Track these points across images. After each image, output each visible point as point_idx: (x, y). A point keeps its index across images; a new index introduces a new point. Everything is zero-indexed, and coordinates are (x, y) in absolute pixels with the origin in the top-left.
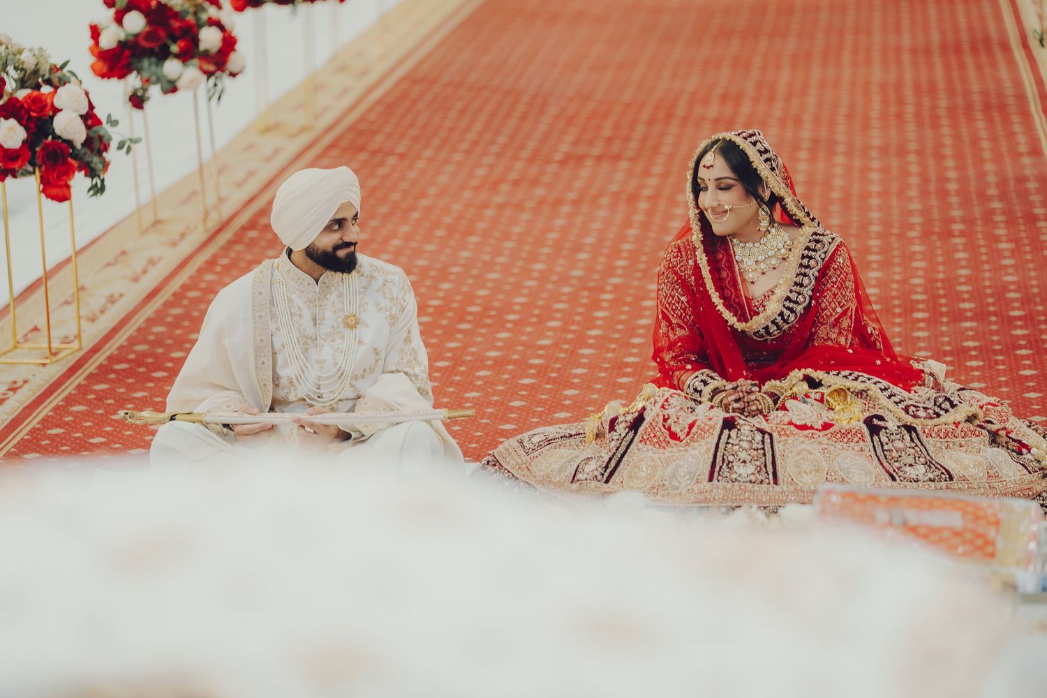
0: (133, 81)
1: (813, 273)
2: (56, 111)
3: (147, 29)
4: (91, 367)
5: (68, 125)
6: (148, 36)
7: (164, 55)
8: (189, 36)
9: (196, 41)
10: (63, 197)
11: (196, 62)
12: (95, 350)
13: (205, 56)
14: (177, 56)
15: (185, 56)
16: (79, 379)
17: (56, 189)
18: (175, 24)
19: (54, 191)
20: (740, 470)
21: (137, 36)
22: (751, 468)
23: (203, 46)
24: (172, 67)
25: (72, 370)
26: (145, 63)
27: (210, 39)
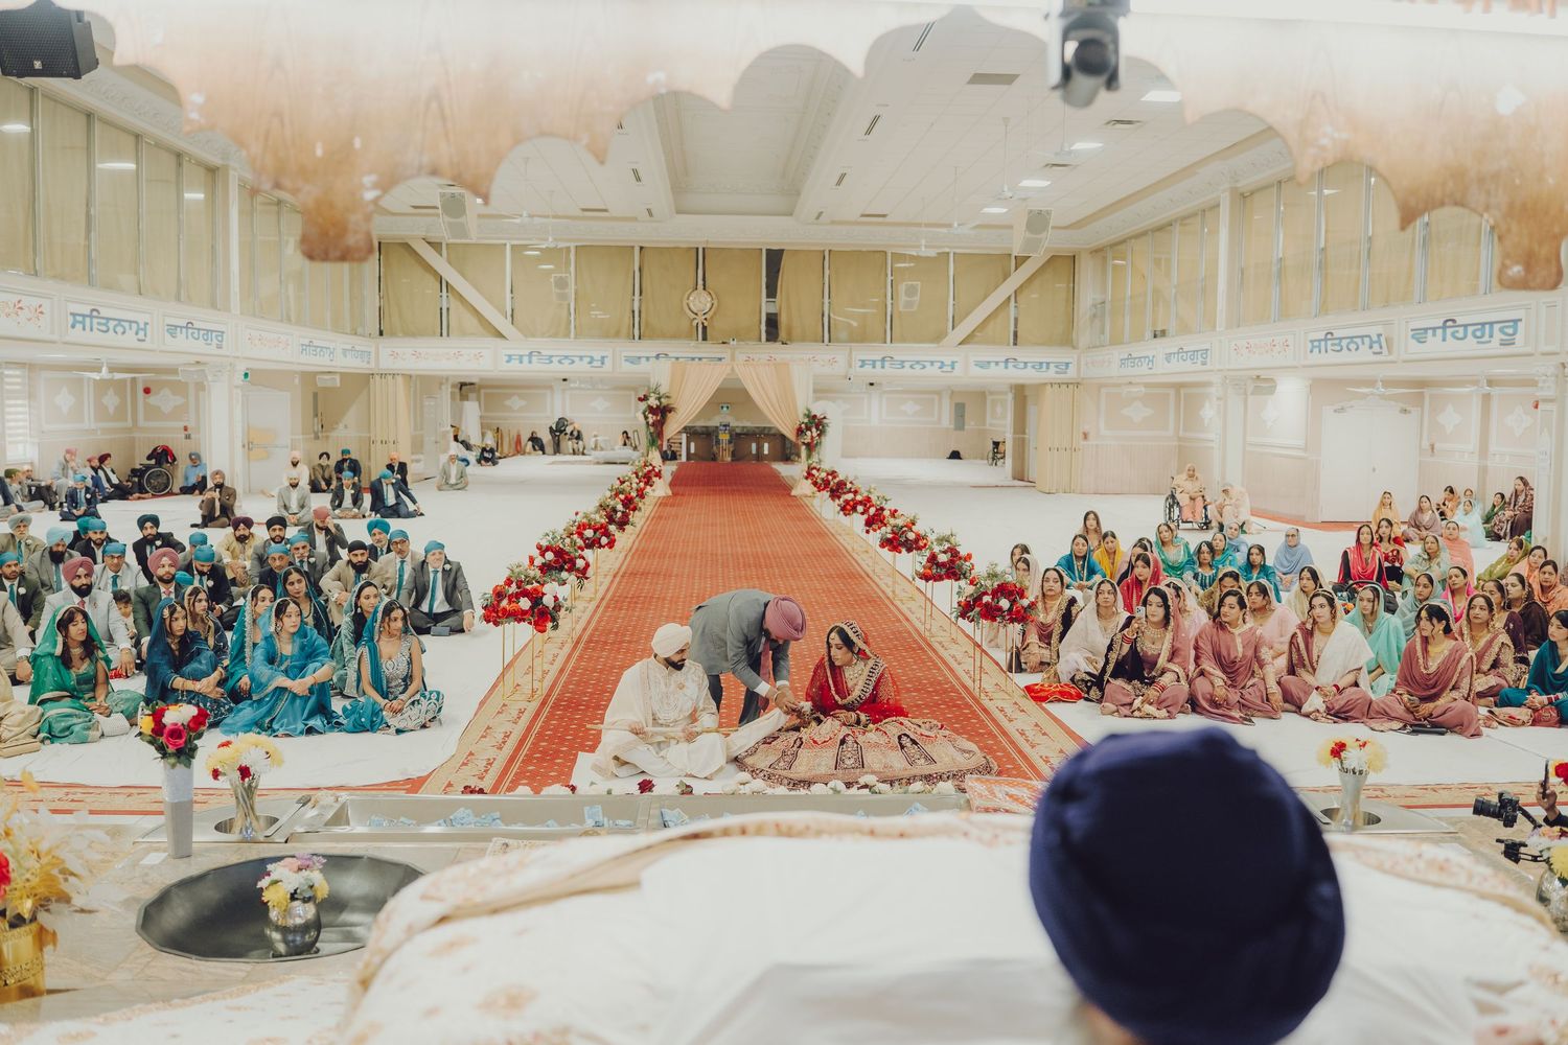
1: (873, 679)
2: (544, 594)
4: (551, 702)
5: (548, 601)
6: (556, 562)
7: (561, 569)
8: (572, 562)
9: (574, 564)
10: (543, 631)
11: (574, 573)
12: (548, 695)
13: (578, 570)
14: (566, 570)
15: (569, 570)
16: (547, 709)
17: (540, 627)
19: (541, 628)
20: (848, 762)
22: (852, 761)
23: (577, 567)
24: (564, 575)
25: (543, 704)
26: (554, 571)
27: (580, 563)
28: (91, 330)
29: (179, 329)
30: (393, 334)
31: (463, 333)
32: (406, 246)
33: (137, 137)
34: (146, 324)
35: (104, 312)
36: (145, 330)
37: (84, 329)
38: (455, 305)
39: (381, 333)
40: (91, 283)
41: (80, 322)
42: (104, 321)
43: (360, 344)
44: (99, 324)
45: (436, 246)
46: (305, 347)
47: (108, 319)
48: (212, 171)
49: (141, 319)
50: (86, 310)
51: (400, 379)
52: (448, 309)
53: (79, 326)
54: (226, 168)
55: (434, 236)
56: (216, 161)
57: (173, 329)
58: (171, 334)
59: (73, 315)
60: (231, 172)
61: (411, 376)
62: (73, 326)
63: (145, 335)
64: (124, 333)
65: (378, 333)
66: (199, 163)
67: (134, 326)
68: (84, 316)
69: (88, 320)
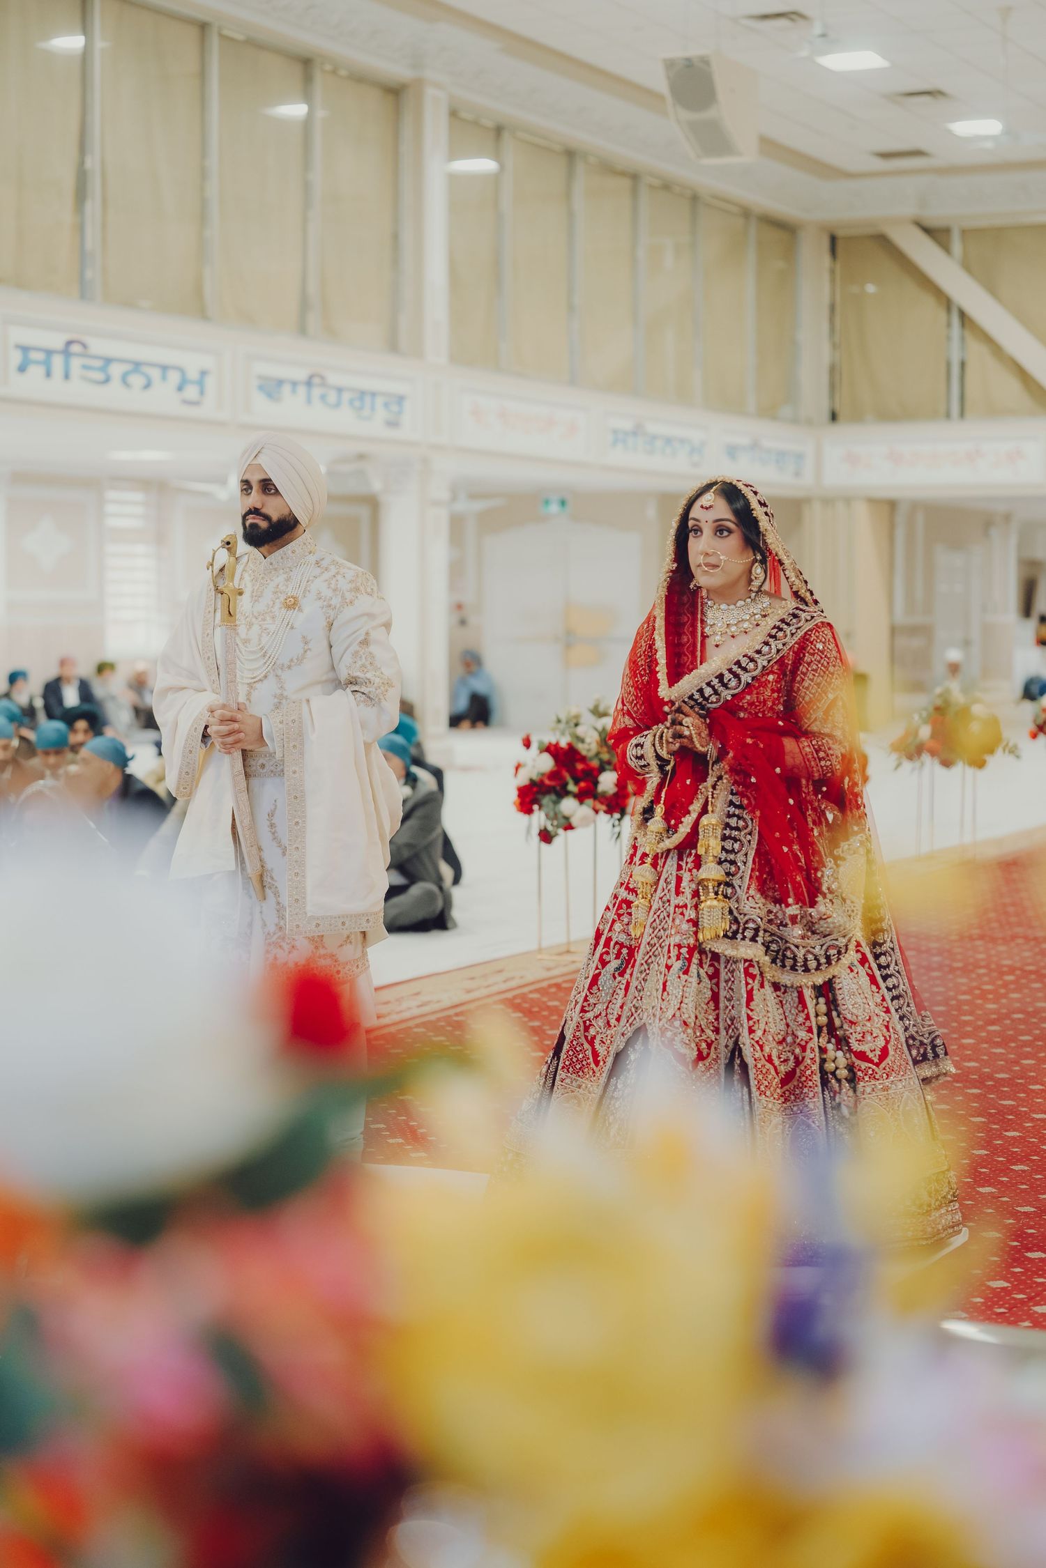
0: (539, 818)
3: (555, 769)
6: (553, 775)
7: (562, 793)
8: (590, 777)
9: (596, 783)
11: (590, 802)
13: (601, 797)
14: (575, 795)
15: (581, 797)
18: (579, 766)
21: (543, 775)
23: (600, 788)
24: (568, 805)
26: (547, 800)
28: (67, 376)
29: (287, 389)
30: (858, 417)
31: (994, 412)
32: (882, 241)
33: (203, 27)
34: (203, 373)
35: (99, 346)
36: (201, 383)
37: (48, 374)
38: (976, 350)
39: (834, 417)
40: (84, 292)
41: (37, 363)
42: (98, 363)
43: (775, 436)
44: (85, 367)
45: (937, 234)
46: (619, 437)
47: (108, 361)
48: (395, 93)
49: (193, 363)
50: (56, 341)
51: (862, 510)
52: (963, 365)
53: (36, 372)
54: (419, 83)
55: (936, 214)
56: (397, 70)
57: (272, 388)
58: (270, 395)
59: (25, 349)
60: (430, 92)
61: (892, 505)
62: (22, 369)
63: (202, 393)
64: (148, 385)
65: (826, 415)
66: (360, 79)
67: (174, 377)
68: (49, 353)
69: (58, 361)
